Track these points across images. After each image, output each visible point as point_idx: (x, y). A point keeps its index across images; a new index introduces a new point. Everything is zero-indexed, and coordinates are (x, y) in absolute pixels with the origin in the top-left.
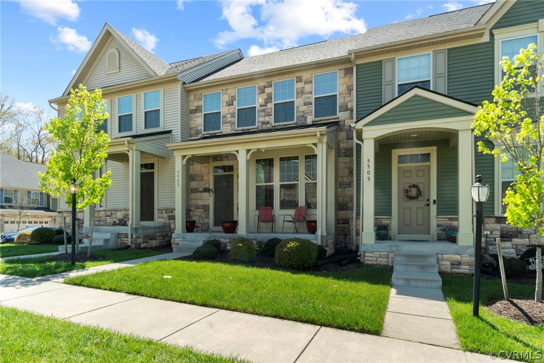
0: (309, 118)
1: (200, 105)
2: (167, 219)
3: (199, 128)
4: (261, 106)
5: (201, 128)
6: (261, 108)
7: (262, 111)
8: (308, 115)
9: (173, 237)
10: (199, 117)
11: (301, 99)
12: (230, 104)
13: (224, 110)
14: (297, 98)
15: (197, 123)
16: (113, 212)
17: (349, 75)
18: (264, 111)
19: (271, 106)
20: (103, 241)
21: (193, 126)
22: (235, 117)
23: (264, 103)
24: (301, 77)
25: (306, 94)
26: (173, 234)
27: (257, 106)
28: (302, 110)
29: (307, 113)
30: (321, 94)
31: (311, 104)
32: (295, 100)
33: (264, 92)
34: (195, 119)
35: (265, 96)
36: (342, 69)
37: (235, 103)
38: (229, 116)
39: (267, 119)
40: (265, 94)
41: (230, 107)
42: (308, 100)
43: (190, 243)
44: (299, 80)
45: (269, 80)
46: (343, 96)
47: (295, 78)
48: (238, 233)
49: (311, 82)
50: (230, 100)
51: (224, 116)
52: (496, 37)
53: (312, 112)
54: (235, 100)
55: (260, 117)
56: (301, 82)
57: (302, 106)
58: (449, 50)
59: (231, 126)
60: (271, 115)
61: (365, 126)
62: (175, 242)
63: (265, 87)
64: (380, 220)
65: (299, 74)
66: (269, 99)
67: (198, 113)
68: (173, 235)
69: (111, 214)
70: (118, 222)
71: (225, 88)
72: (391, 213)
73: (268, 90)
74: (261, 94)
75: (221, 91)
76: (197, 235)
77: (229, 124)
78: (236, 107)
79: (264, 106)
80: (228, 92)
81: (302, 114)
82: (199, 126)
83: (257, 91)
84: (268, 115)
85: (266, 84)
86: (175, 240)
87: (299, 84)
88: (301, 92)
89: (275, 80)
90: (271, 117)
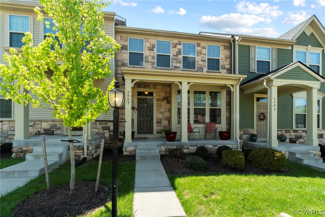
0: (205, 69)
1: (126, 45)
2: (101, 129)
3: (125, 62)
4: (174, 56)
5: (127, 62)
6: (174, 57)
7: (175, 59)
8: (204, 68)
9: (124, 146)
10: (125, 53)
11: (199, 57)
12: (151, 49)
13: (146, 53)
14: (197, 56)
15: (123, 57)
16: (36, 122)
17: (226, 50)
18: (176, 59)
19: (181, 57)
20: (58, 157)
21: (120, 59)
22: (155, 59)
23: (176, 54)
24: (200, 43)
25: (203, 55)
26: (124, 143)
27: (171, 55)
28: (201, 64)
29: (203, 66)
30: (211, 57)
31: (205, 61)
32: (196, 56)
33: (176, 47)
34: (121, 54)
35: (176, 50)
36: (222, 45)
37: (155, 49)
38: (150, 58)
39: (178, 65)
40: (177, 49)
41: (151, 51)
42: (204, 59)
43: (147, 151)
44: (199, 45)
45: (180, 40)
46: (223, 61)
47: (196, 44)
48: (182, 141)
49: (205, 48)
50: (151, 47)
51: (146, 57)
52: (294, 48)
53: (206, 66)
54: (155, 48)
55: (173, 62)
56: (200, 46)
57: (200, 61)
58: (278, 49)
59: (152, 65)
60: (181, 63)
61: (275, 78)
62: (127, 150)
63: (177, 44)
64: (249, 131)
65: (199, 42)
66: (179, 53)
67: (124, 50)
68: (125, 145)
69: (34, 124)
70: (42, 131)
71: (147, 37)
72: (253, 127)
73: (178, 46)
74: (174, 48)
75: (144, 39)
76: (148, 144)
77: (151, 63)
78: (155, 53)
79: (176, 56)
80: (150, 41)
81: (200, 66)
82: (125, 60)
83: (171, 46)
84: (179, 63)
85: (177, 43)
86: (127, 148)
87: (198, 47)
88: (200, 53)
89: (183, 41)
90: (181, 64)
